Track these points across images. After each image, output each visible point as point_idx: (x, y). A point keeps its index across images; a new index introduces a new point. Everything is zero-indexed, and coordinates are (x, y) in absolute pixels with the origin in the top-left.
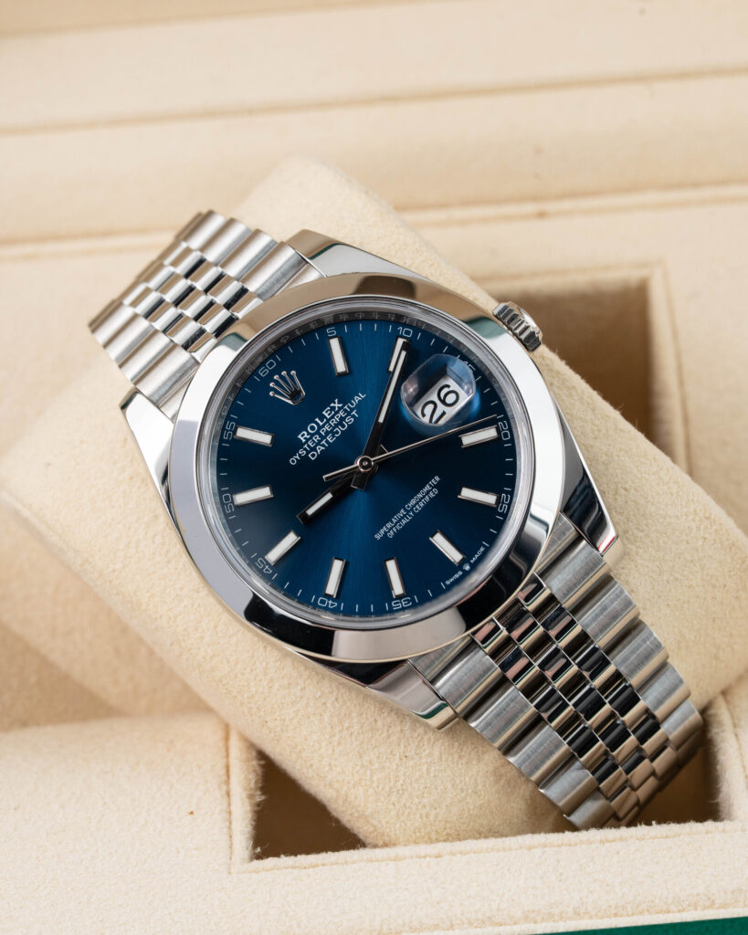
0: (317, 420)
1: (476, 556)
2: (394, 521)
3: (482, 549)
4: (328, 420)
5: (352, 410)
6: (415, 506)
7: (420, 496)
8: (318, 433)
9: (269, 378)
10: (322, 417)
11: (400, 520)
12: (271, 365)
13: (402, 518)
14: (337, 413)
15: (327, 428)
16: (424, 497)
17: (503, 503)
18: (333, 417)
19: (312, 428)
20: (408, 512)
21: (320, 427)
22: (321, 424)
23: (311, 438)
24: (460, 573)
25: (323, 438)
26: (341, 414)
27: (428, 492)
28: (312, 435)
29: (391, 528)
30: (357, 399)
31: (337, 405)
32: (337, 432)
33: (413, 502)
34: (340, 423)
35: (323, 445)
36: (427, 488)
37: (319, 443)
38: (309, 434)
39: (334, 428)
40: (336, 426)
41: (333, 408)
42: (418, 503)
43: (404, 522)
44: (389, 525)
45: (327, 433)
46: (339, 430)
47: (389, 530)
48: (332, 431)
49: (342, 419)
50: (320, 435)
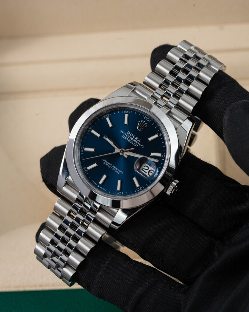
0: (134, 136)
1: (102, 188)
2: (108, 163)
3: (104, 189)
4: (134, 139)
5: (138, 145)
6: (114, 168)
7: (117, 169)
8: (130, 137)
9: (144, 120)
10: (135, 137)
11: (109, 165)
12: (148, 119)
13: (110, 165)
14: (137, 141)
15: (132, 139)
16: (117, 170)
17: (118, 193)
18: (135, 140)
19: (131, 135)
20: (112, 167)
21: (132, 137)
22: (133, 137)
23: (128, 135)
24: (96, 185)
25: (129, 138)
26: (137, 142)
27: (118, 171)
28: (129, 135)
29: (106, 163)
30: (142, 146)
31: (139, 140)
32: (131, 142)
33: (115, 167)
34: (134, 142)
35: (127, 139)
36: (119, 171)
37: (127, 138)
38: (130, 134)
39: (132, 141)
40: (133, 141)
41: (138, 139)
42: (114, 169)
43: (109, 166)
44: (107, 162)
45: (131, 139)
46: (132, 143)
47: (106, 162)
48: (131, 140)
49: (135, 143)
50: (130, 138)
